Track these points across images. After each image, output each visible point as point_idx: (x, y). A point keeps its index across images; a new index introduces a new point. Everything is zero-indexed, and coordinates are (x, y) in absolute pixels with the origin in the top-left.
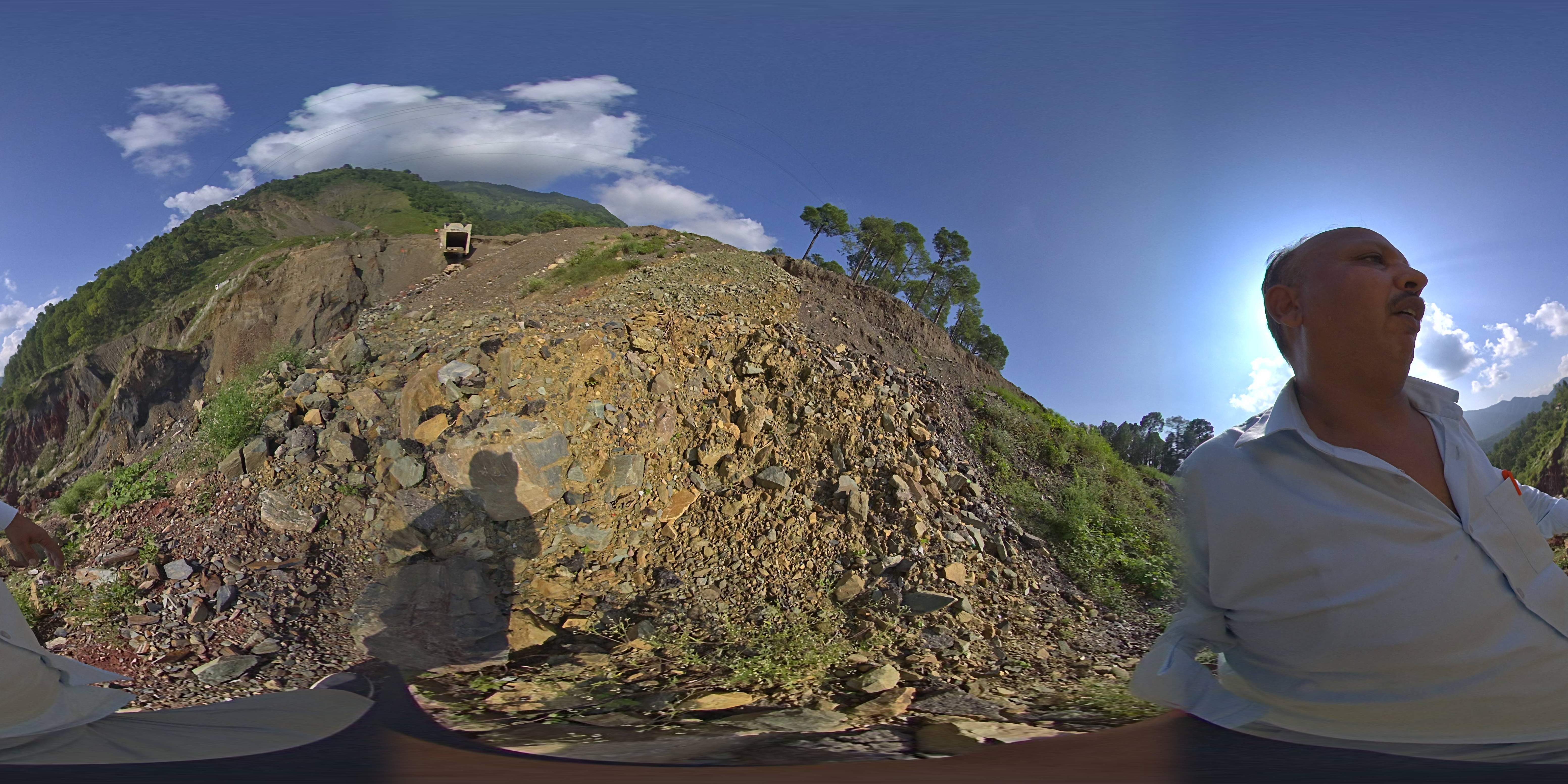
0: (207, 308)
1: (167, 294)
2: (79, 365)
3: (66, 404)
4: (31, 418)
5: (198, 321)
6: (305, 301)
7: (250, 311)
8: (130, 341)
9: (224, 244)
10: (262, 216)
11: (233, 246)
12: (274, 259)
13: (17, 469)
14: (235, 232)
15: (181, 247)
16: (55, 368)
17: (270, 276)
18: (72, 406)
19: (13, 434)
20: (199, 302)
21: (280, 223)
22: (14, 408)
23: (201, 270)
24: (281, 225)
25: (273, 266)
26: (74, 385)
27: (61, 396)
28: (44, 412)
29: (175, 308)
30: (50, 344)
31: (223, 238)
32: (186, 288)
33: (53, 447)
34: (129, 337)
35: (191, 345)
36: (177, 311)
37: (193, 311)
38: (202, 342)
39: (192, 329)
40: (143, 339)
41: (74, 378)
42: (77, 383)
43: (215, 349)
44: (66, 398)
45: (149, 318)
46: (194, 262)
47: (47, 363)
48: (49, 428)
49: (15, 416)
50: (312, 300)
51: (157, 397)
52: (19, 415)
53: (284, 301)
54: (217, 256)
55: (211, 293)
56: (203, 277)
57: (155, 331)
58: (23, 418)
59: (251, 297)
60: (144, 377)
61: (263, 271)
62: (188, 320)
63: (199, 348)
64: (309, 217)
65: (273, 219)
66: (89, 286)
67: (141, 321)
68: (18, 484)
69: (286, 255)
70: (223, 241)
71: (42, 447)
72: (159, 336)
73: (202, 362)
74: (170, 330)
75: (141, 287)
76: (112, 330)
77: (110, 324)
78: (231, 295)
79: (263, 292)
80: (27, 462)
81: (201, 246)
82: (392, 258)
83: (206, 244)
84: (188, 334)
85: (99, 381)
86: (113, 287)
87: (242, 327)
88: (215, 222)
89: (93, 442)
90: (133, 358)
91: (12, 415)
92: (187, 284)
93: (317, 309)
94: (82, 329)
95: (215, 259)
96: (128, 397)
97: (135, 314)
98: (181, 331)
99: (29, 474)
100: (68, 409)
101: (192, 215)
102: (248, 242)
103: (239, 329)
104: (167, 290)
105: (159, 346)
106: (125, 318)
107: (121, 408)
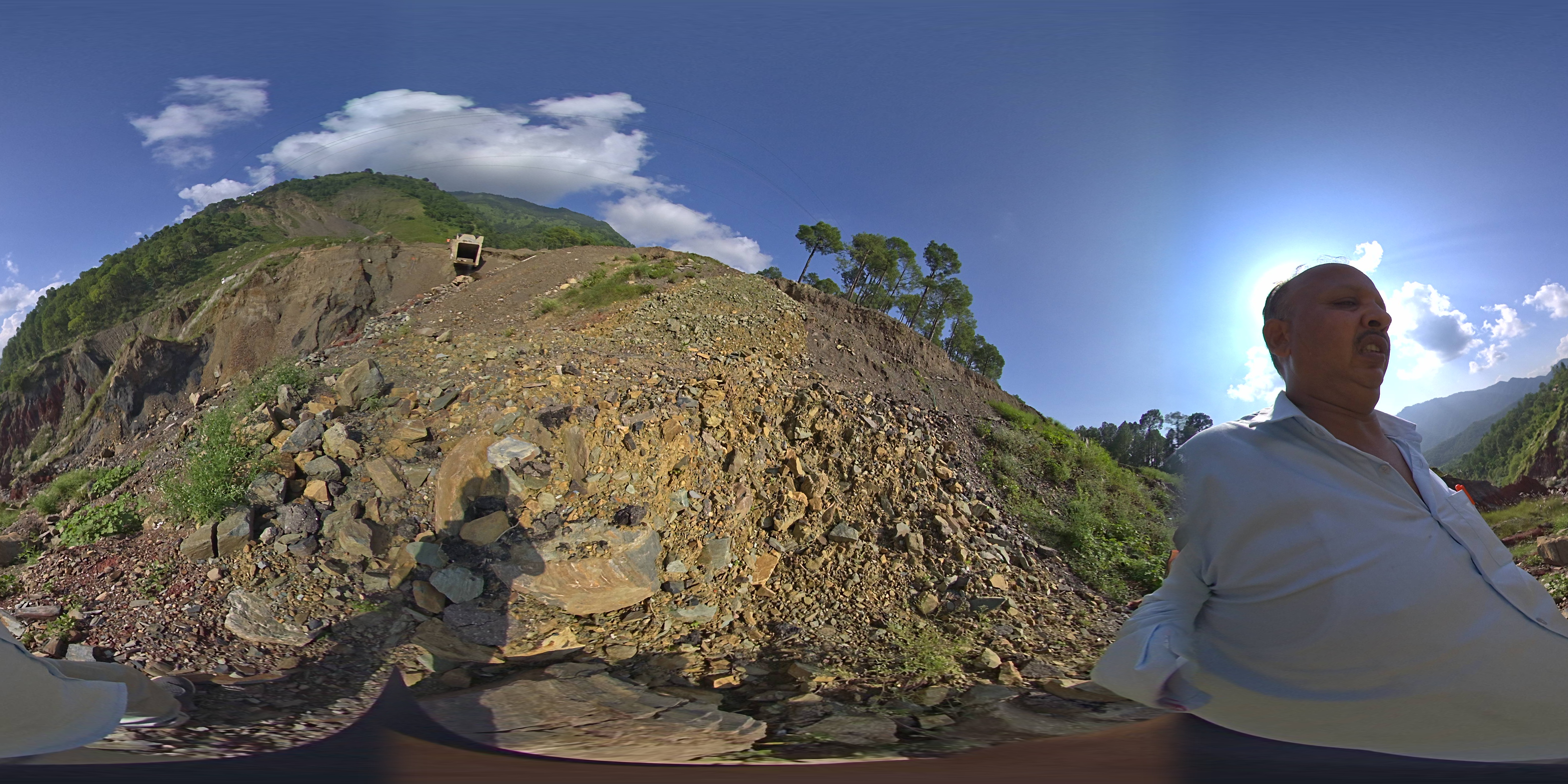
0: (211, 301)
1: (172, 284)
2: (77, 350)
3: (63, 389)
4: (27, 401)
5: (201, 314)
6: (311, 302)
7: (255, 307)
8: (131, 329)
9: (235, 238)
10: (277, 214)
11: (244, 241)
12: (283, 257)
13: (12, 451)
14: (247, 227)
15: (191, 239)
16: (53, 352)
17: (277, 274)
18: (69, 390)
19: (8, 416)
20: (203, 295)
21: (293, 221)
22: (10, 391)
23: (209, 262)
24: (294, 224)
25: (282, 264)
26: (71, 370)
27: (58, 380)
28: (39, 395)
29: (178, 299)
30: (49, 328)
31: (234, 232)
32: (192, 280)
33: (47, 432)
34: (130, 325)
35: (192, 338)
36: (181, 301)
37: (197, 303)
38: (203, 335)
39: (194, 321)
40: (144, 328)
41: (71, 362)
42: (74, 368)
43: (216, 343)
44: (62, 383)
45: (151, 308)
46: (202, 254)
47: (46, 346)
48: (44, 411)
49: (11, 399)
50: (318, 301)
51: (154, 388)
52: (15, 398)
53: (289, 300)
54: (227, 250)
55: (217, 287)
56: (210, 270)
57: (157, 320)
58: (19, 401)
59: (256, 293)
60: (142, 366)
61: (272, 269)
62: (190, 312)
63: (199, 341)
64: (323, 218)
65: (287, 217)
66: (93, 271)
67: (144, 310)
68: (12, 466)
69: (296, 255)
70: (234, 236)
71: (37, 430)
72: (161, 325)
73: (201, 355)
74: (172, 320)
75: (146, 275)
76: (113, 317)
77: (112, 310)
78: (236, 290)
79: (269, 289)
80: (21, 445)
81: (211, 239)
82: (403, 265)
83: (217, 237)
84: (190, 325)
85: (96, 368)
86: (118, 274)
87: (245, 323)
88: (228, 216)
89: (87, 429)
90: (131, 347)
91: (8, 398)
92: (193, 275)
93: (322, 310)
94: (83, 314)
95: (222, 254)
96: (124, 386)
97: (138, 302)
98: (183, 322)
99: (23, 457)
100: (64, 394)
101: (206, 208)
102: (259, 238)
103: (241, 324)
104: (172, 280)
105: (160, 336)
106: (128, 306)
107: (116, 397)
